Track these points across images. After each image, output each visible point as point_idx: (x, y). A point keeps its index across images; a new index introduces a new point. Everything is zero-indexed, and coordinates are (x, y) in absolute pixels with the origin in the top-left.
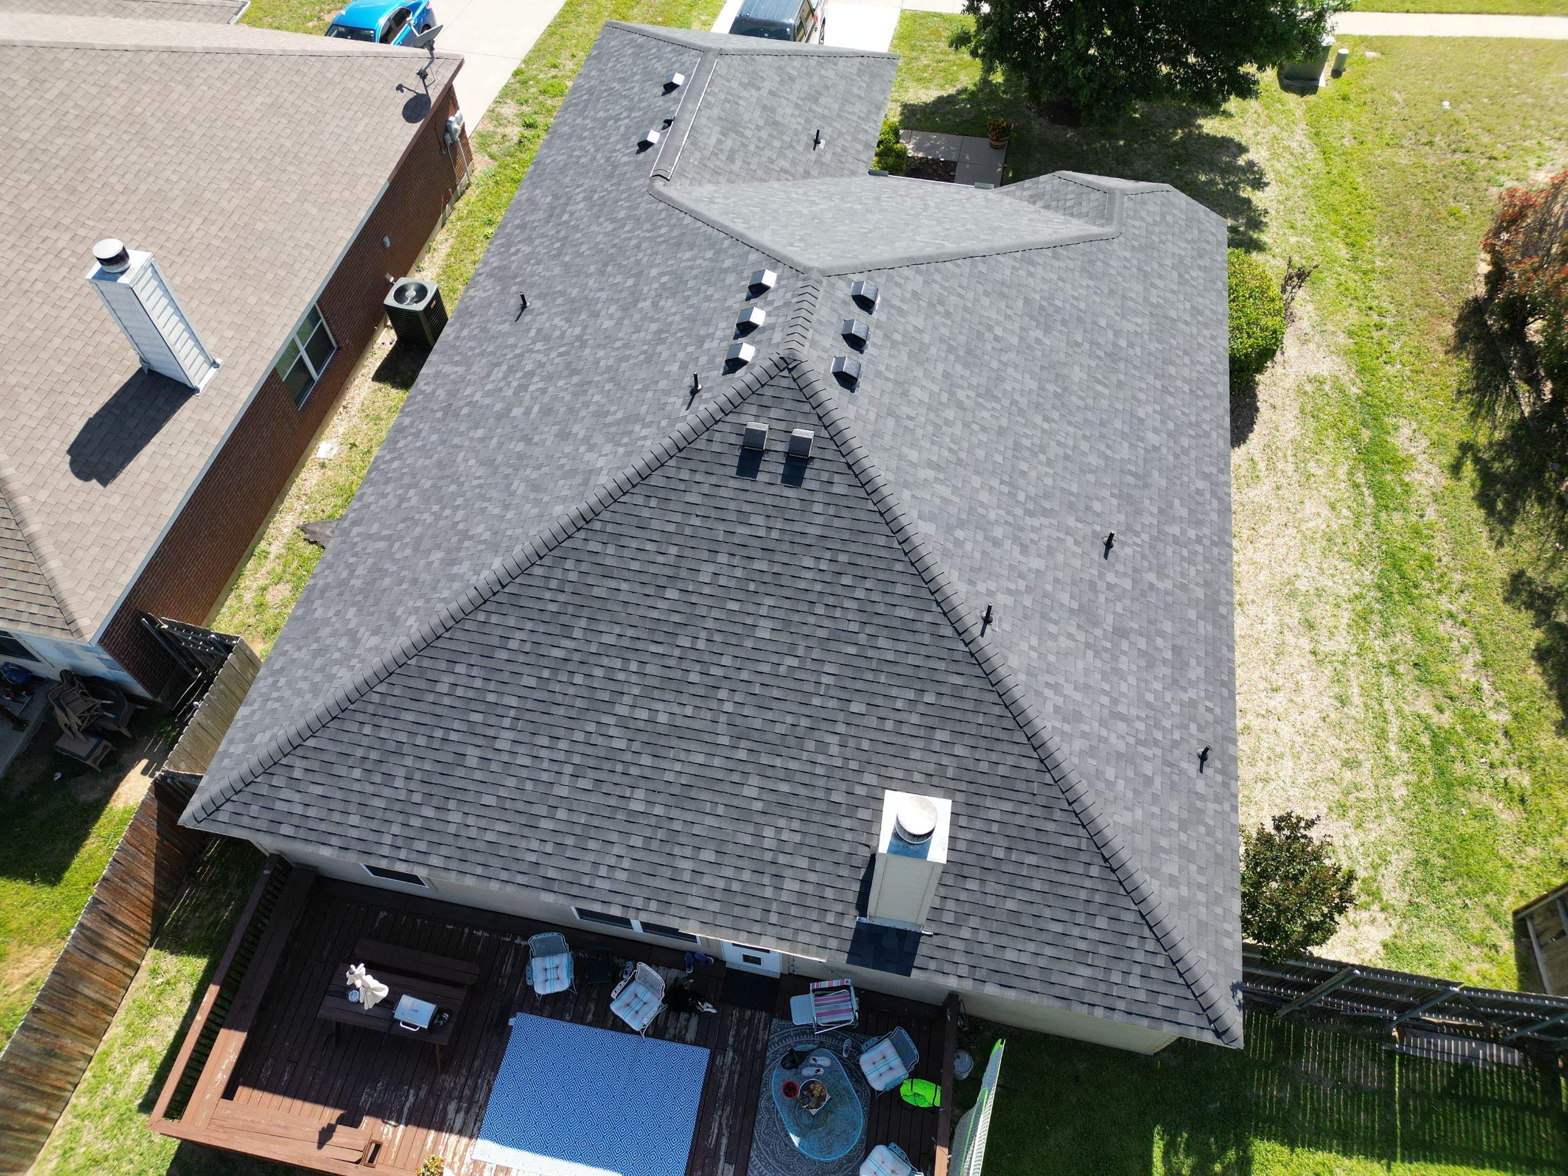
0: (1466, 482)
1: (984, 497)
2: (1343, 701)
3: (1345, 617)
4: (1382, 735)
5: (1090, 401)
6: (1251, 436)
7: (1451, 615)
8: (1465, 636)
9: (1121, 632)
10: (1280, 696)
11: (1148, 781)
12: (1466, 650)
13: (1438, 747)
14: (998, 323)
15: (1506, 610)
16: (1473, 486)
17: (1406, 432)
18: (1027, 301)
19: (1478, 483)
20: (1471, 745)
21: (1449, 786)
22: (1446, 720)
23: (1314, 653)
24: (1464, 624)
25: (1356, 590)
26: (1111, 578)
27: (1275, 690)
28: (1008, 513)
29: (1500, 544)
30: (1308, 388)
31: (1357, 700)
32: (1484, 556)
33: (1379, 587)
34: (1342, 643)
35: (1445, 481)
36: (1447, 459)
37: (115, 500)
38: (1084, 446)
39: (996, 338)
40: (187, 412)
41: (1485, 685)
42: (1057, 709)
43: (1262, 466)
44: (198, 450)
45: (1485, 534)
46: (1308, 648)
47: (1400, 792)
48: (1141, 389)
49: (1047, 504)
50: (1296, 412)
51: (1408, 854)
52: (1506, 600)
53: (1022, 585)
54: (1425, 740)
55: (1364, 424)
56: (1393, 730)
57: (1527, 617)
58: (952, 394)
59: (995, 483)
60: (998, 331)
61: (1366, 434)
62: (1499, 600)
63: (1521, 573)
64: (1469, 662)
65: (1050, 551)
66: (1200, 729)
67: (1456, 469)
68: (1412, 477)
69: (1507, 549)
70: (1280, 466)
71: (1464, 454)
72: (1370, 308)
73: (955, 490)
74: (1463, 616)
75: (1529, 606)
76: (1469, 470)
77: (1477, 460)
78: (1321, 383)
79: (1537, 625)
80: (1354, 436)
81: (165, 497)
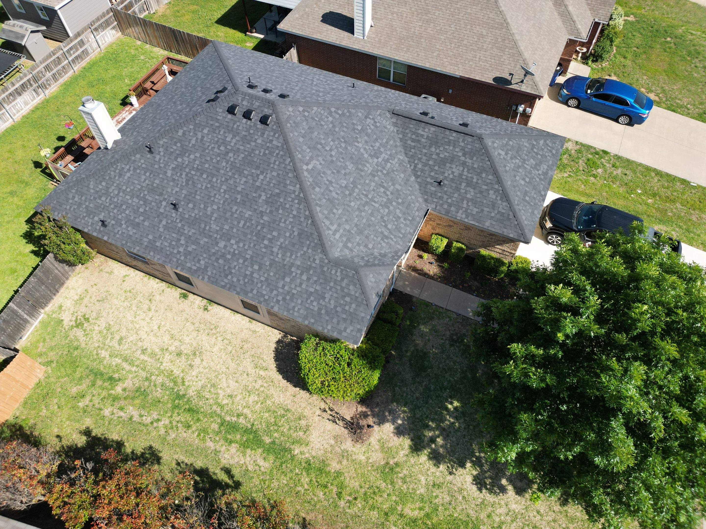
0: (218, 471)
1: (192, 157)
2: (144, 351)
3: (177, 372)
4: (126, 360)
5: (236, 216)
6: (280, 377)
7: (158, 420)
8: (147, 420)
9: (146, 202)
10: (156, 327)
11: (100, 198)
12: (141, 416)
13: (111, 379)
14: (265, 177)
15: (147, 444)
16: (214, 474)
17: (261, 462)
18: (278, 195)
19: (214, 477)
20: (104, 393)
21: (96, 374)
22: (119, 389)
23: (167, 349)
24: (152, 423)
25: (187, 383)
26: (164, 203)
27: (159, 328)
28: (187, 165)
29: (178, 464)
30: (303, 423)
31: (142, 357)
32: (176, 453)
33: (184, 395)
34: (166, 365)
35: (224, 462)
36: (236, 472)
37: (316, 24)
38: (215, 207)
39: (258, 175)
40: (346, 34)
41: (122, 414)
42: (123, 168)
43: (262, 373)
44: (334, 39)
45: (186, 461)
46: (170, 349)
47: (104, 354)
48: (244, 245)
49: (190, 183)
50: (289, 407)
51: (83, 345)
52: (151, 447)
53: (162, 165)
54: (116, 376)
55: (273, 443)
56: (125, 365)
57: (139, 451)
58: (231, 150)
59: (197, 162)
60: (261, 177)
61: (267, 440)
62: (154, 445)
63: (159, 463)
64: (135, 414)
65: (174, 180)
66: (113, 225)
67: (228, 471)
68: (233, 449)
69: (174, 465)
70: (260, 382)
71: (234, 482)
72: (355, 499)
73: (194, 145)
74: (155, 424)
75: (143, 454)
76: (223, 477)
77: (227, 486)
78: (305, 432)
79: (133, 452)
80: (268, 432)
81: (319, 35)
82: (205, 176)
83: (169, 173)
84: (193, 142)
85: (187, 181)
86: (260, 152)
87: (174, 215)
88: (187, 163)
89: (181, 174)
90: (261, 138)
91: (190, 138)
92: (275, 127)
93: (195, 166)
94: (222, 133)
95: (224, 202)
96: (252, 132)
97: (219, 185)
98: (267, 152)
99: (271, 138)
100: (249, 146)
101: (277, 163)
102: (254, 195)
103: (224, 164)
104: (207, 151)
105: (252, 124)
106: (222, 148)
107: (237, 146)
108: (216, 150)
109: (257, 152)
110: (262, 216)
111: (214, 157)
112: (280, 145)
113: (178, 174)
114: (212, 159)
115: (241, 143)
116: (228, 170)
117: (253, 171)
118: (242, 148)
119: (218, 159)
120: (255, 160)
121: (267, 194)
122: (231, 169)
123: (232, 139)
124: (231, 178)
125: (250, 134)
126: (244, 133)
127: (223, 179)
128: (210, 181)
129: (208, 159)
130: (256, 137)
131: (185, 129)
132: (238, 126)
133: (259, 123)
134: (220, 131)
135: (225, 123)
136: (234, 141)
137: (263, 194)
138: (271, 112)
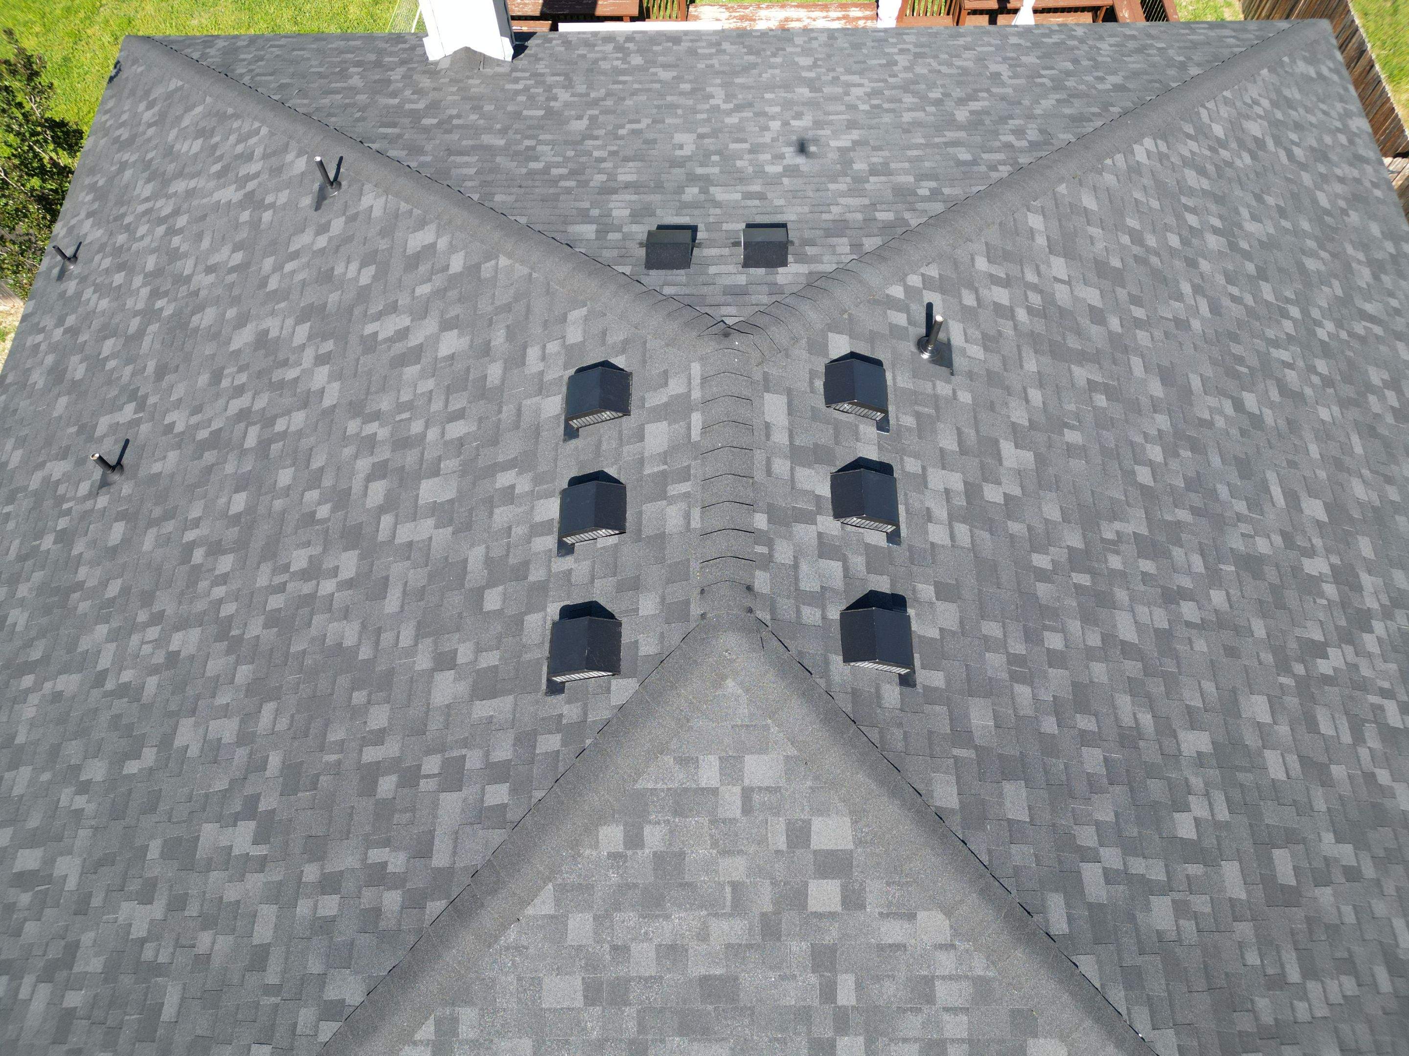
9: (136, 338)
11: (151, 177)
26: (127, 413)
42: (250, 157)
53: (273, 283)
66: (64, 294)
82: (239, 502)
83: (243, 338)
84: (387, 328)
85: (215, 441)
86: (379, 737)
87: (84, 488)
88: (291, 374)
89: (239, 391)
90: (463, 688)
91: (404, 300)
92: (550, 743)
93: (280, 425)
94: (457, 429)
95: (123, 690)
96: (493, 600)
97: (200, 606)
98: (387, 785)
99: (474, 760)
100: (406, 639)
101: (329, 905)
102: (154, 850)
103: (299, 559)
104: (353, 426)
105: (536, 575)
106: (378, 491)
107: (397, 569)
108: (363, 465)
109: (379, 717)
110: (47, 976)
111: (328, 482)
112: (440, 859)
113: (242, 378)
114: (315, 481)
115: (417, 577)
116: (276, 602)
117: (275, 760)
118: (392, 602)
119: (323, 511)
120: (336, 735)
121: (155, 934)
122: (273, 620)
123: (435, 509)
124: (234, 645)
125: (478, 595)
126: (476, 556)
127: (229, 609)
128: (216, 549)
129: (317, 462)
130: (465, 653)
131: (442, 244)
132: (509, 495)
133: (553, 611)
134: (459, 415)
135: (508, 412)
136: (425, 528)
137: (157, 909)
138: (648, 647)
